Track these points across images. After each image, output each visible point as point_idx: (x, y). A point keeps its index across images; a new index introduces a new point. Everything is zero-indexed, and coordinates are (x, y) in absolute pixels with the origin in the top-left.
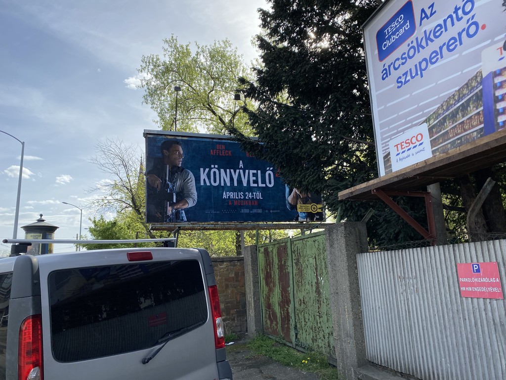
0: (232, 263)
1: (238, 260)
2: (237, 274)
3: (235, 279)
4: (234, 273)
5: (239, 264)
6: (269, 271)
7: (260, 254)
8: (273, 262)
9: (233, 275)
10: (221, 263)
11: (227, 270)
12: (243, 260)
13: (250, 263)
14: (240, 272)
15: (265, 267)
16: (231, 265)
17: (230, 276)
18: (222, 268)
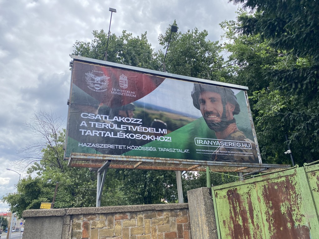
0: (173, 212)
1: (181, 209)
2: (180, 228)
3: (177, 234)
4: (176, 226)
5: (181, 213)
6: (241, 223)
7: (218, 200)
8: (251, 210)
9: (175, 230)
10: (160, 213)
11: (168, 222)
12: (188, 209)
13: (203, 213)
14: (183, 224)
15: (231, 218)
16: (172, 216)
17: (172, 230)
18: (161, 220)
